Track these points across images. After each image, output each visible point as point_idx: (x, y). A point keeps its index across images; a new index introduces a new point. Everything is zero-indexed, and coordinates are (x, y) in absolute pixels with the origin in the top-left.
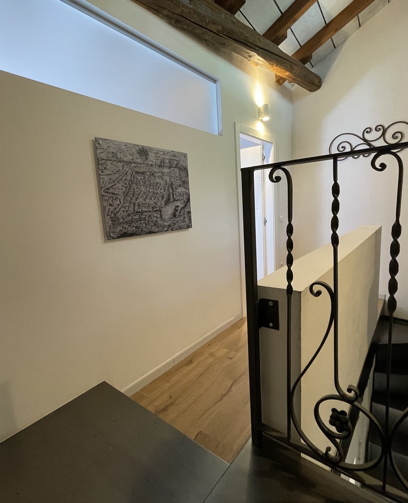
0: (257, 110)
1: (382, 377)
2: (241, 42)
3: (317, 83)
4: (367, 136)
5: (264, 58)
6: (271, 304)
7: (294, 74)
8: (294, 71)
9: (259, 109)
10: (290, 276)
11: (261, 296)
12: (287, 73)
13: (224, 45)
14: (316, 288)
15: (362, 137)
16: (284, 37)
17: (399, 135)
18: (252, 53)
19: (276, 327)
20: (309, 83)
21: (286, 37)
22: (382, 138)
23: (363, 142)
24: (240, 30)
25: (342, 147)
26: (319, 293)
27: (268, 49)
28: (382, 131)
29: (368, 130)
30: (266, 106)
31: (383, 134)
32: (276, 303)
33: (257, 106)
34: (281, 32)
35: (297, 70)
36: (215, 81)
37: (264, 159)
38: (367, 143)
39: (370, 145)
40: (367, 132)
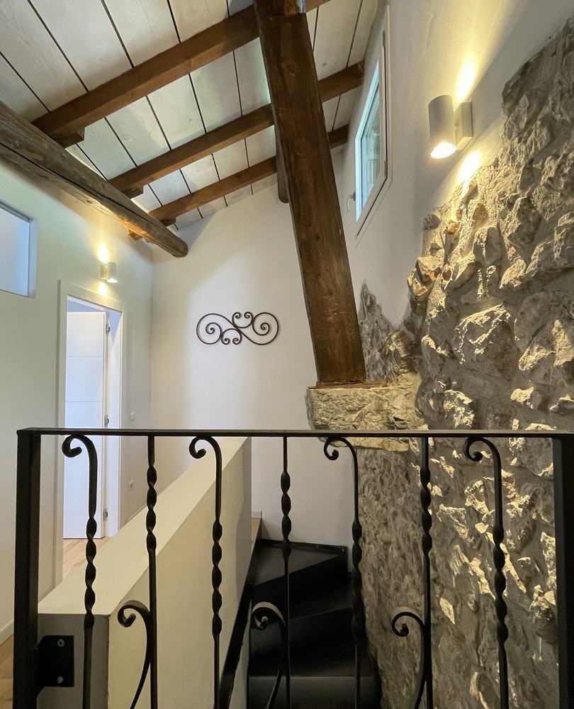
0: (100, 267)
2: (74, 183)
3: (182, 248)
4: (237, 322)
5: (110, 209)
6: (61, 643)
7: (153, 235)
8: (152, 232)
9: (102, 267)
10: (90, 598)
11: (44, 632)
12: (143, 232)
13: (46, 178)
15: (232, 321)
16: (140, 192)
17: (266, 326)
18: (92, 199)
19: (69, 682)
20: (173, 248)
21: (141, 192)
22: (251, 326)
23: (233, 327)
24: (75, 170)
25: (211, 329)
26: (131, 621)
27: (116, 200)
28: (250, 319)
29: (237, 315)
30: (112, 265)
31: (252, 322)
32: (69, 640)
33: (99, 262)
34: (136, 185)
35: (156, 232)
36: (28, 219)
37: (108, 330)
38: (237, 328)
39: (240, 332)
40: (236, 317)
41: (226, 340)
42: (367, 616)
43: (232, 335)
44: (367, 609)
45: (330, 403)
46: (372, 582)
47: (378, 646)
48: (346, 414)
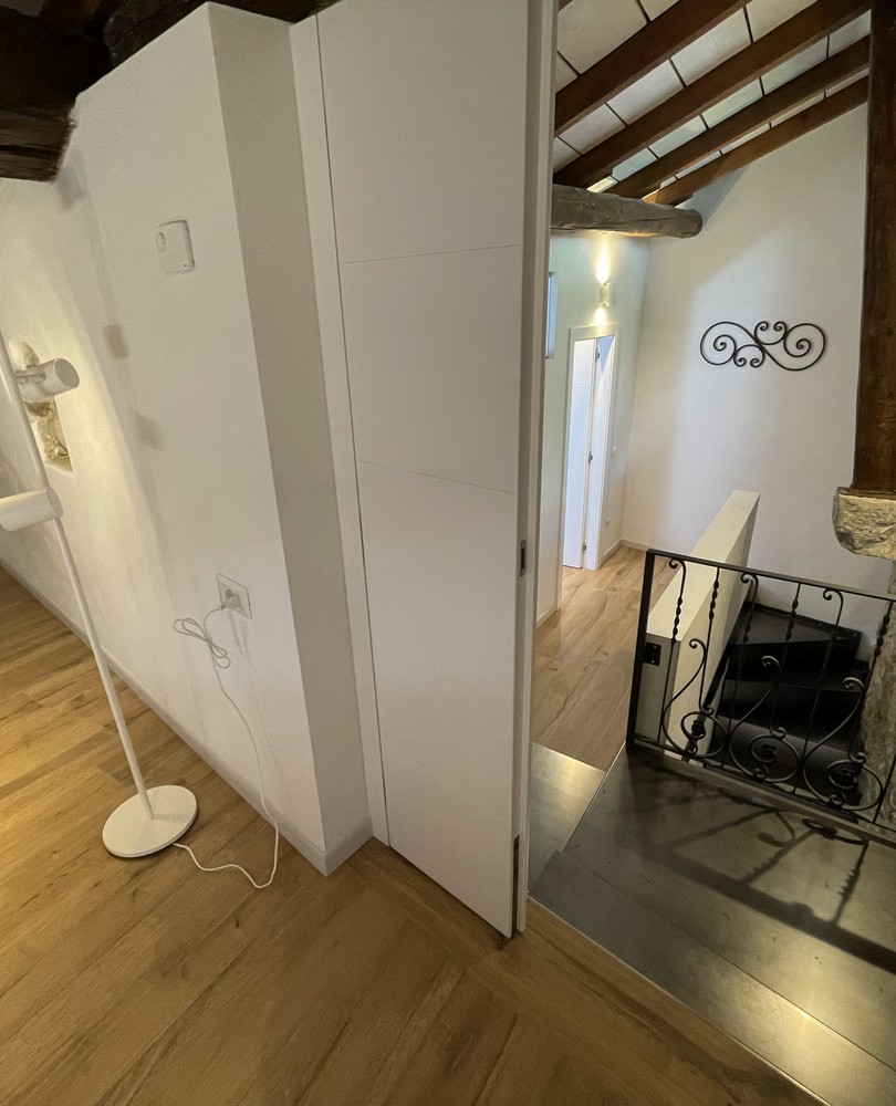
0: (598, 291)
1: (731, 683)
3: (694, 229)
4: (762, 335)
6: (655, 647)
8: (662, 230)
9: (601, 290)
10: (675, 632)
11: (648, 640)
14: (693, 643)
15: (753, 334)
17: (805, 344)
19: (657, 663)
20: (683, 233)
22: (782, 343)
23: (753, 342)
25: (721, 344)
26: (695, 647)
28: (783, 332)
29: (764, 326)
31: (785, 337)
32: (659, 647)
35: (668, 227)
37: (598, 355)
38: (760, 345)
39: (763, 351)
40: (761, 328)
41: (740, 360)
42: (866, 705)
43: (752, 353)
44: (868, 699)
45: (859, 514)
46: (882, 675)
47: (870, 733)
48: (874, 527)
